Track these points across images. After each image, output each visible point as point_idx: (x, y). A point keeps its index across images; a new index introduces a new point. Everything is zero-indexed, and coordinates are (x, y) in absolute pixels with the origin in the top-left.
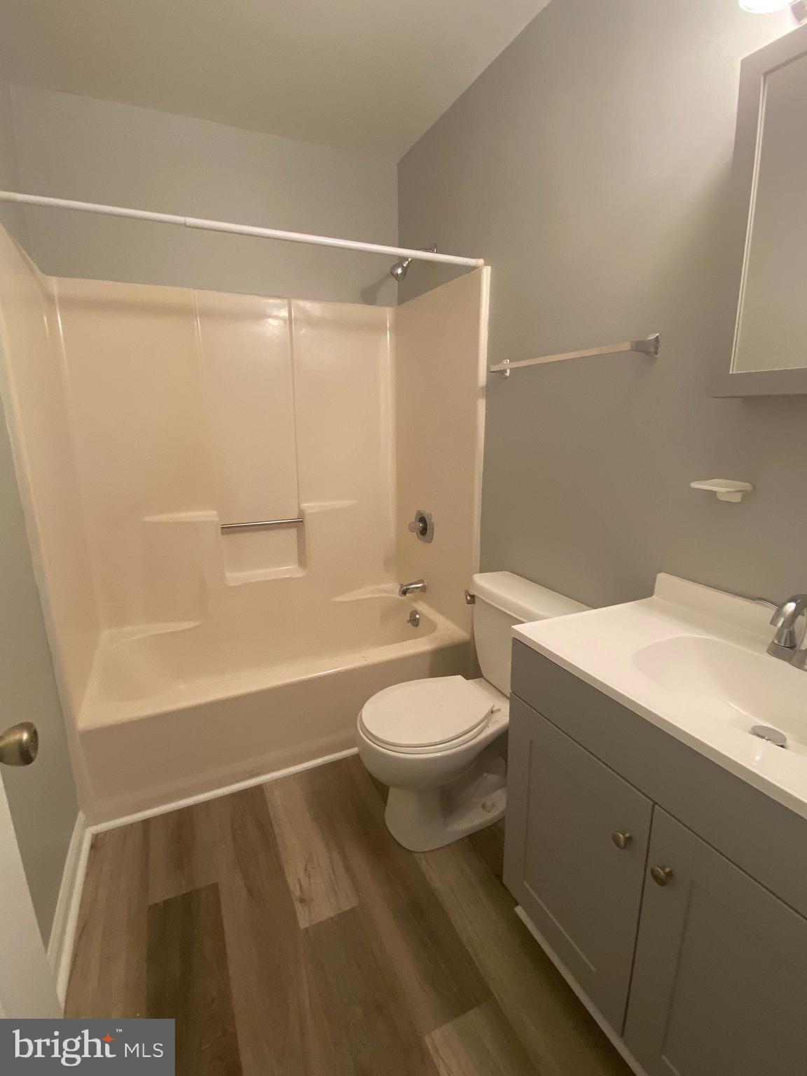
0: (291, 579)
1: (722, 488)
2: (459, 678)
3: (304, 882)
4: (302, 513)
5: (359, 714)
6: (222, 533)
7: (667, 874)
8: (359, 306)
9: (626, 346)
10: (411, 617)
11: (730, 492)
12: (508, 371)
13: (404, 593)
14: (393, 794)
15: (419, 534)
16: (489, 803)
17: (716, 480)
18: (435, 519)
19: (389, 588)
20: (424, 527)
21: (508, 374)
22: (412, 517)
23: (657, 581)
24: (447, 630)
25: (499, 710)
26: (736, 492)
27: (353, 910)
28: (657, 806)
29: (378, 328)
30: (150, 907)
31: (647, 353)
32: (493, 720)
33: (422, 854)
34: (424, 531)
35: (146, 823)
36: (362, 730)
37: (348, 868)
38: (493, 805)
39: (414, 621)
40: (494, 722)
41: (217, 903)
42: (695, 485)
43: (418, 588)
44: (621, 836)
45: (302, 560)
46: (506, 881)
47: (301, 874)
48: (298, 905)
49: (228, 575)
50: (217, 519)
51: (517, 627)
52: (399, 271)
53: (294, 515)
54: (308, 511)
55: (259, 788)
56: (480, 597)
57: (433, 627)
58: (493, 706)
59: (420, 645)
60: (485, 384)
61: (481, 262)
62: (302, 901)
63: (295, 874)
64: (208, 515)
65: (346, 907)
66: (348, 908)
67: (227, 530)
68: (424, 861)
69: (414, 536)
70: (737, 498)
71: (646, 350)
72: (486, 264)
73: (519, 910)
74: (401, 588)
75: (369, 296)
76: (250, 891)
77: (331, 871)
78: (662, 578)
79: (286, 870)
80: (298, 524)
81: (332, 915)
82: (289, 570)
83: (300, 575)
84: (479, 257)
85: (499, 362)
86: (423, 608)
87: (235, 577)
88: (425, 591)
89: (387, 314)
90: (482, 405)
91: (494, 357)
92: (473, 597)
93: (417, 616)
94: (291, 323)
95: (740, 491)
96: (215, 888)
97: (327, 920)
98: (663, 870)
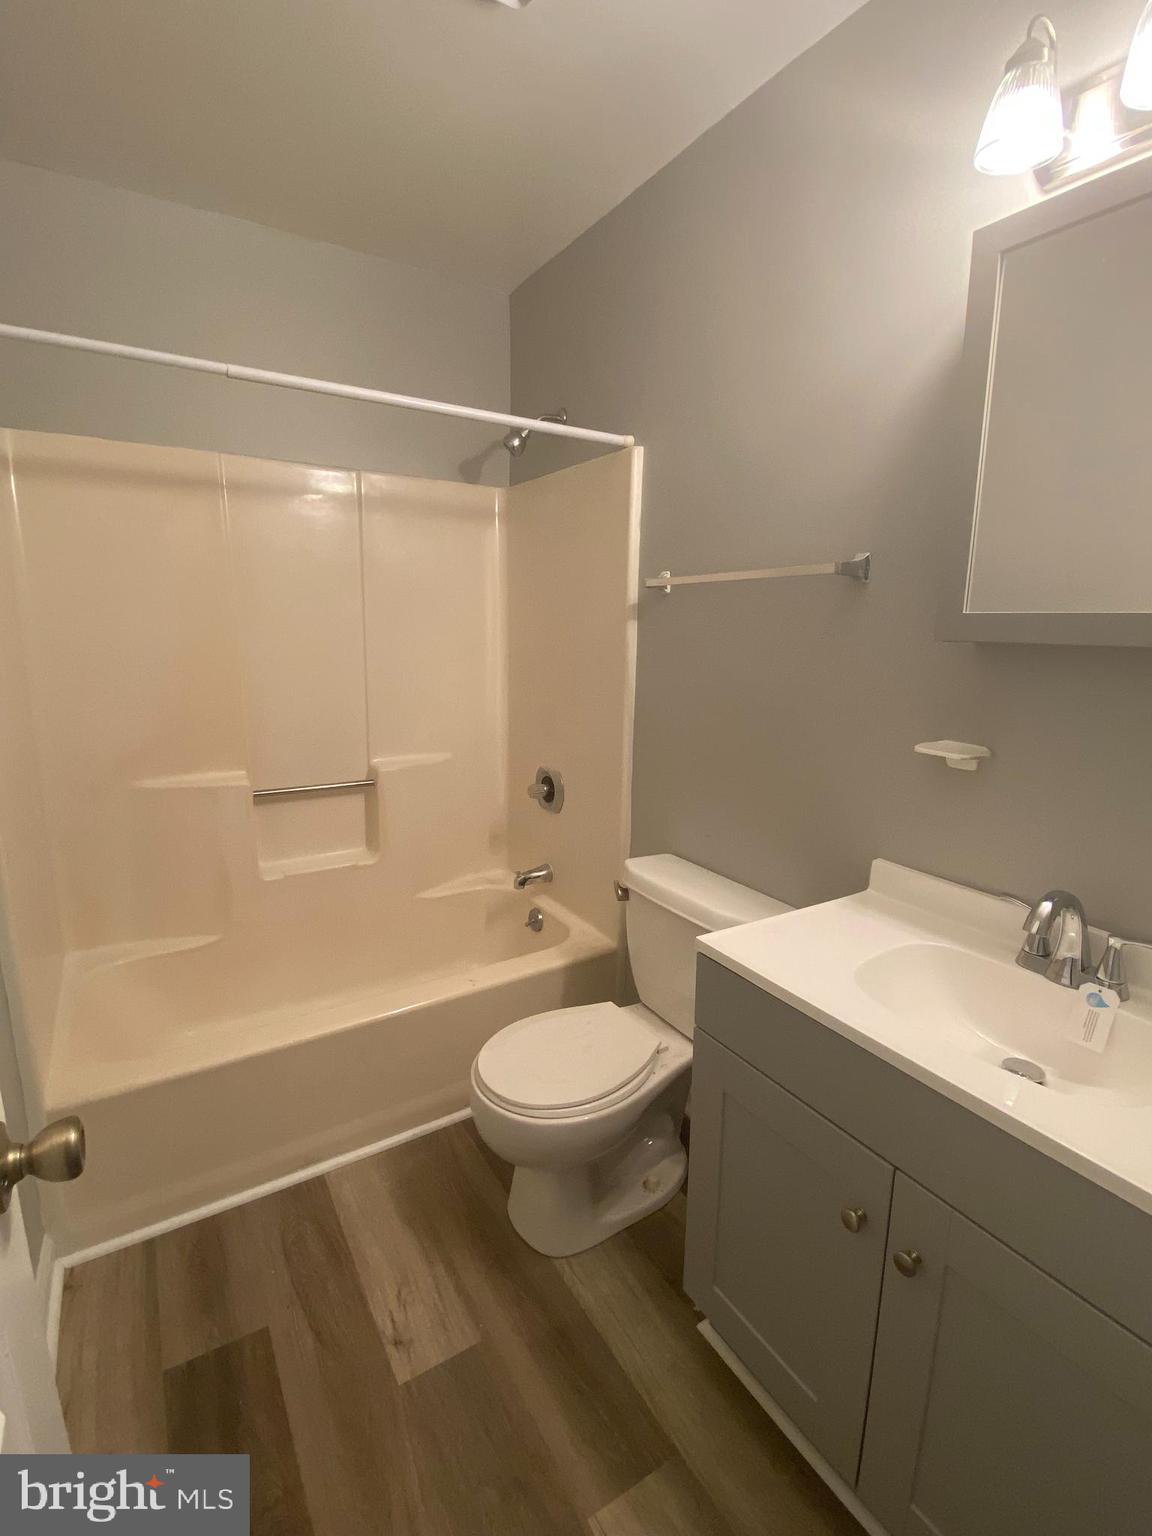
0: (355, 868)
1: (954, 752)
2: (609, 1006)
3: (399, 1317)
4: (373, 773)
5: (474, 1063)
6: (255, 803)
7: (914, 1260)
8: (453, 484)
9: (830, 569)
10: (530, 919)
11: (965, 759)
12: (669, 587)
13: (522, 883)
14: (519, 1175)
15: (543, 801)
16: (653, 1179)
17: (947, 742)
18: (567, 782)
19: (499, 878)
20: (550, 791)
21: (668, 590)
22: (532, 779)
23: (873, 869)
24: (586, 936)
25: (666, 1049)
26: (971, 759)
27: (471, 1349)
28: (898, 1172)
29: (483, 515)
30: (166, 1373)
31: (856, 578)
32: (660, 1063)
33: (564, 1260)
34: (549, 797)
35: (149, 1244)
36: (479, 1088)
37: (460, 1290)
38: (658, 1184)
39: (535, 923)
40: (662, 1066)
41: (270, 1359)
42: (921, 748)
43: (539, 876)
44: (853, 1214)
45: (372, 839)
46: (687, 1288)
47: (393, 1305)
48: (390, 1349)
49: (262, 864)
50: (245, 783)
51: (702, 938)
52: (516, 442)
53: (360, 776)
54: (382, 770)
55: (320, 1181)
56: (637, 890)
57: (564, 932)
58: (660, 1043)
59: (548, 960)
60: (636, 601)
61: (630, 439)
62: (397, 1343)
63: (384, 1305)
64: (237, 778)
65: (462, 1346)
66: (466, 1347)
67: (262, 798)
68: (567, 1269)
69: (535, 805)
70: (972, 766)
71: (855, 574)
72: (637, 444)
73: (704, 1327)
74: (518, 877)
75: (470, 472)
76: (318, 1335)
77: (436, 1296)
78: (879, 866)
79: (369, 1298)
80: (368, 788)
81: (442, 1360)
82: (352, 854)
83: (371, 862)
84: (627, 434)
85: (656, 574)
86: (547, 904)
87: (273, 868)
88: (550, 881)
89: (496, 497)
90: (632, 630)
91: (648, 568)
92: (626, 891)
93: (540, 917)
94: (360, 505)
95: (975, 758)
96: (264, 1336)
97: (436, 1367)
98: (909, 1255)
